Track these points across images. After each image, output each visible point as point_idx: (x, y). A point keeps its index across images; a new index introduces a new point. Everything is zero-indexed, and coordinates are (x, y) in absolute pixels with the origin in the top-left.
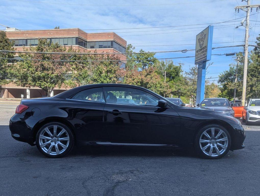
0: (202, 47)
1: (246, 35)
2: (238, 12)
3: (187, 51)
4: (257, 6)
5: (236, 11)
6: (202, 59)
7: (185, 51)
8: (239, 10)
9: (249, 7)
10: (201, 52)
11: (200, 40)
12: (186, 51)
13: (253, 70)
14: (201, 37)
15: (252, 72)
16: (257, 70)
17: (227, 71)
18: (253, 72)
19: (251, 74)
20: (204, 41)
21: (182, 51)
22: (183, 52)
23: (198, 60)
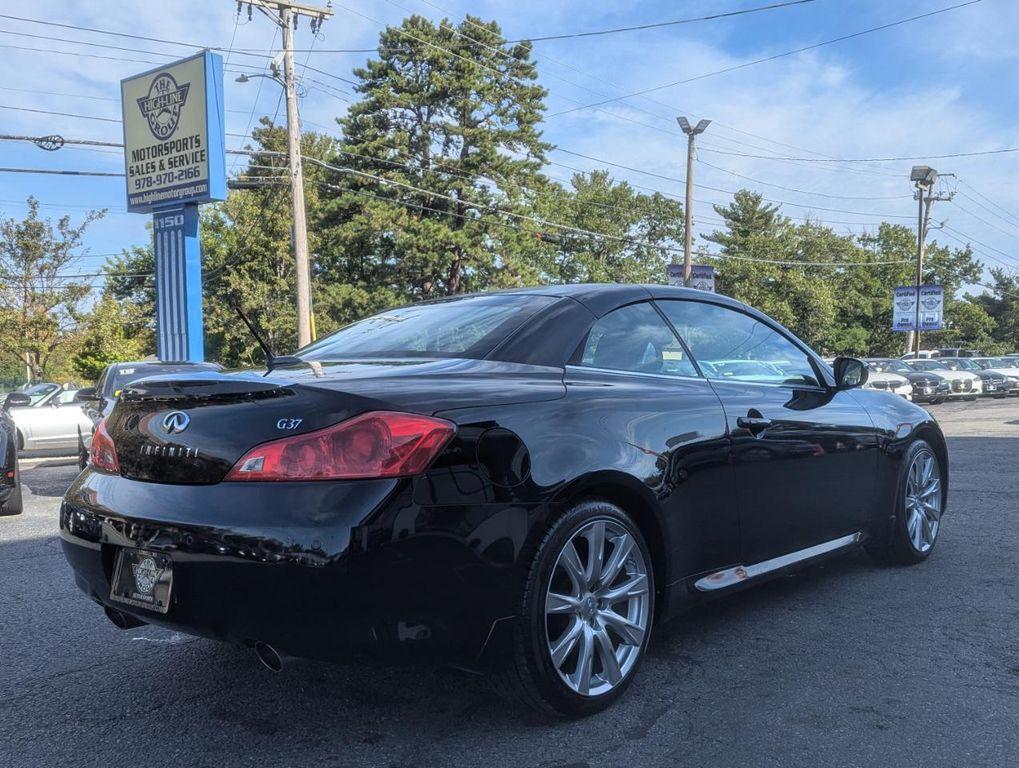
0: (171, 139)
1: (288, 116)
2: (250, 19)
3: (63, 143)
4: (315, 14)
5: (239, 10)
6: (181, 193)
7: (54, 142)
8: (250, 8)
9: (290, 7)
10: (166, 159)
11: (152, 103)
12: (58, 145)
13: (256, 253)
14: (154, 94)
15: (253, 260)
16: (268, 253)
17: (139, 252)
18: (255, 262)
19: (250, 267)
20: (177, 114)
21: (41, 140)
22: (42, 147)
23: (149, 192)
